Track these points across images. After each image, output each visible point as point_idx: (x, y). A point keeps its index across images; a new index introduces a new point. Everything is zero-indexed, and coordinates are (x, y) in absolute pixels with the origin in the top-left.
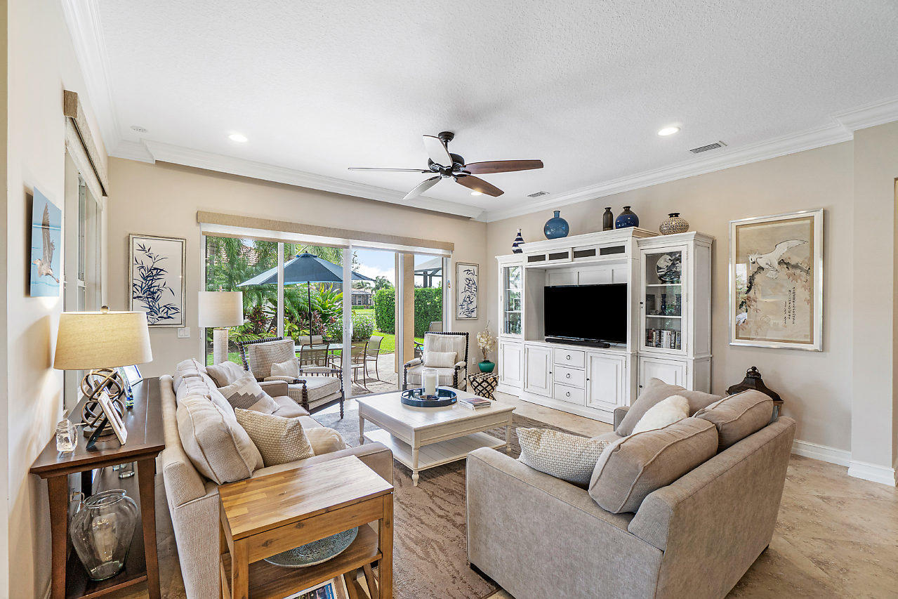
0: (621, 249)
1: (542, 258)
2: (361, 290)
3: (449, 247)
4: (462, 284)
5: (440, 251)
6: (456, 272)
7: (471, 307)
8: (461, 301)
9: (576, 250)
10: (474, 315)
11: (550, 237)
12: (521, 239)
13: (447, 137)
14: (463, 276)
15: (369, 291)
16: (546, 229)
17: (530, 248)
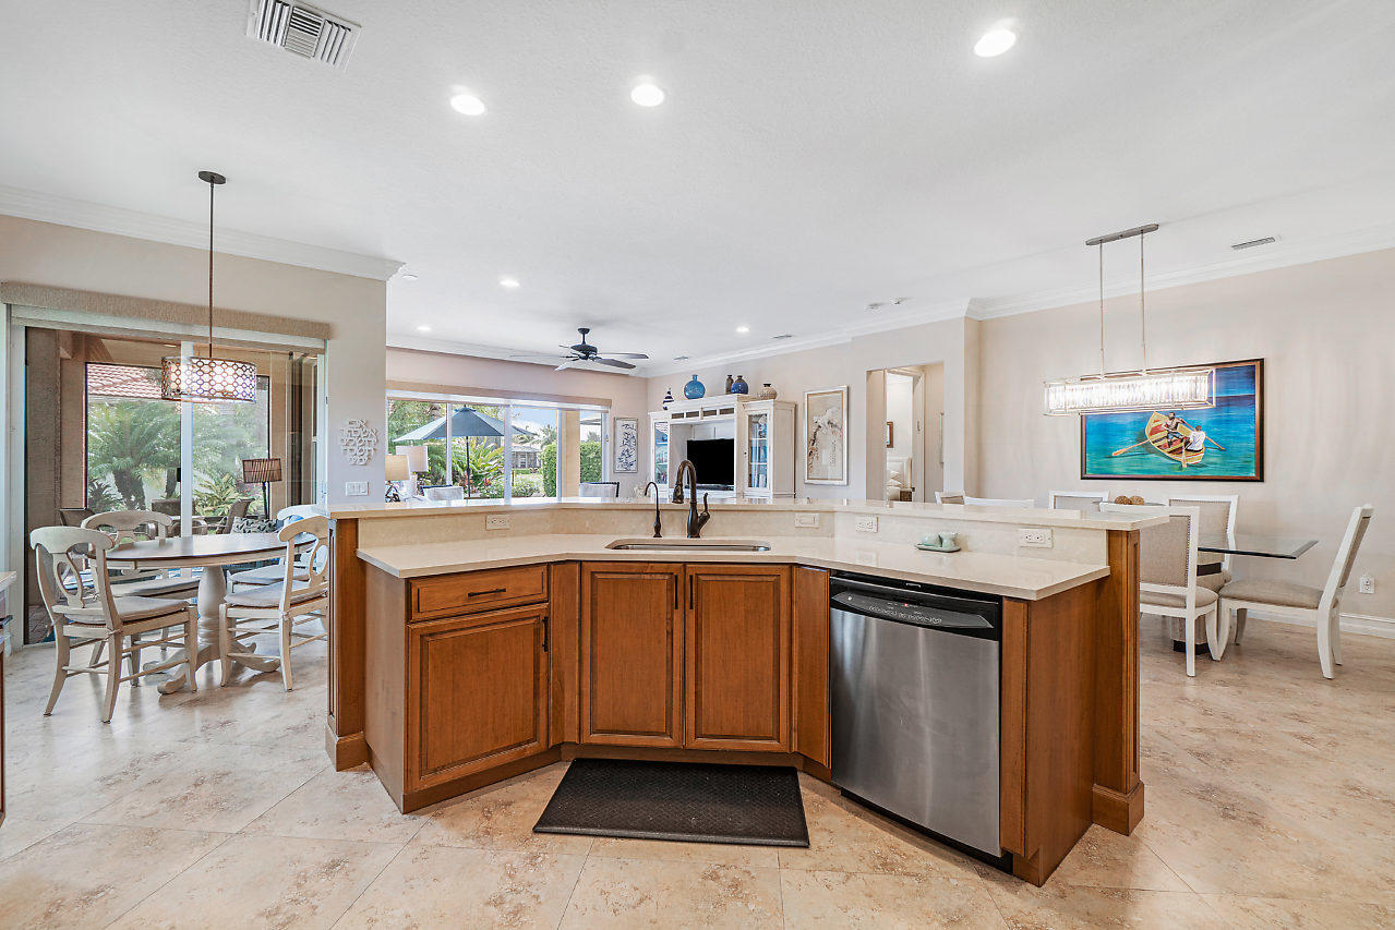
0: (731, 411)
1: (681, 415)
2: (527, 445)
3: (608, 403)
4: (620, 438)
5: (599, 408)
6: (615, 427)
7: (630, 460)
8: (619, 454)
9: (705, 410)
10: (633, 468)
11: (689, 398)
12: (670, 397)
13: (584, 331)
14: (620, 430)
15: (537, 447)
16: (685, 390)
17: (674, 407)
